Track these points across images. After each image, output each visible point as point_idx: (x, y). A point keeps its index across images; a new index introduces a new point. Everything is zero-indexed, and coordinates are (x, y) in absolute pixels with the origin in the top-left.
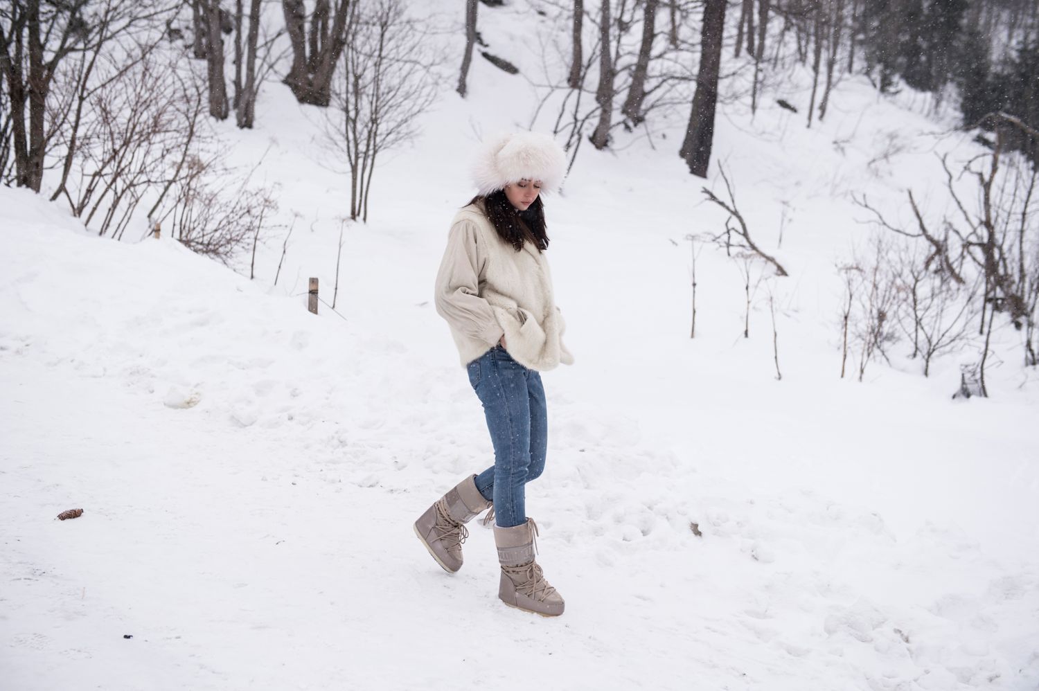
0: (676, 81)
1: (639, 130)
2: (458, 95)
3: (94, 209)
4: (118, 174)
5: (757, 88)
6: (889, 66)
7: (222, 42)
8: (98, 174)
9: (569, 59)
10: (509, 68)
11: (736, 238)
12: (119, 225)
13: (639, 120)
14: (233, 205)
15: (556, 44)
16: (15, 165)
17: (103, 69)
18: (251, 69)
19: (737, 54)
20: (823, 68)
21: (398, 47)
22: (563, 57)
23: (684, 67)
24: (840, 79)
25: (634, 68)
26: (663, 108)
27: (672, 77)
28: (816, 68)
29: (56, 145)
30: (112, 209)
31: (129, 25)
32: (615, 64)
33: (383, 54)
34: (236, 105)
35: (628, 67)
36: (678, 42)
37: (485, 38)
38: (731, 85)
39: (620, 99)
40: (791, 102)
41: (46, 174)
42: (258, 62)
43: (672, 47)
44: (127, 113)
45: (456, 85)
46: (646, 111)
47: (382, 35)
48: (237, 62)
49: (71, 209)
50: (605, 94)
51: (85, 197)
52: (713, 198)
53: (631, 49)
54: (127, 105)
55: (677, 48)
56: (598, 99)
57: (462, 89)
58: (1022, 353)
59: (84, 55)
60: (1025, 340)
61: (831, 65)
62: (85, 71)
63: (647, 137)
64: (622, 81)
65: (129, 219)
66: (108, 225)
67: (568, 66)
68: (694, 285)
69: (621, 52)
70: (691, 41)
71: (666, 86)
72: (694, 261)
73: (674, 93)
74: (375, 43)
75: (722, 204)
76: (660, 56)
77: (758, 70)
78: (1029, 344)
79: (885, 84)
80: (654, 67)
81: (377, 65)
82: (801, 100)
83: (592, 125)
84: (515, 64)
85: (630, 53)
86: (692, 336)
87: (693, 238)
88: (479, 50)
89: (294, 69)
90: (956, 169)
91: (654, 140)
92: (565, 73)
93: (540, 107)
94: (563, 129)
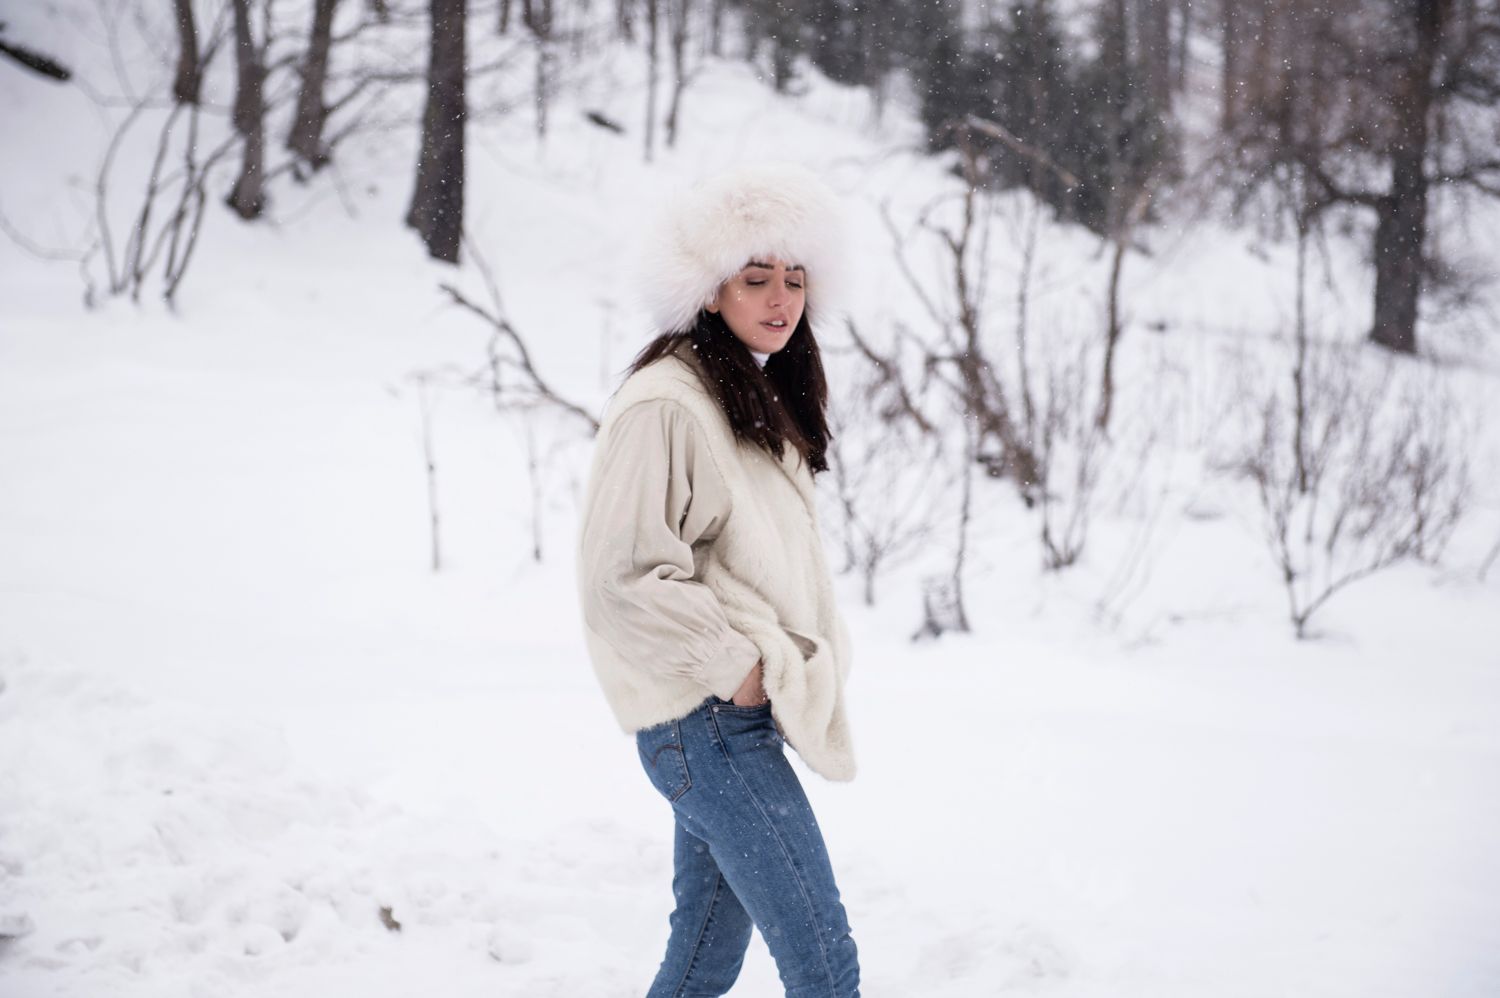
0: (385, 84)
1: (323, 180)
5: (544, 90)
6: (787, 45)
9: (175, 53)
11: (512, 375)
13: (320, 161)
15: (141, 20)
19: (503, 27)
20: (665, 48)
23: (398, 55)
24: (699, 70)
25: (302, 61)
26: (367, 134)
27: (381, 77)
28: (652, 49)
32: (263, 52)
35: (288, 60)
36: (387, 8)
38: (494, 88)
39: (279, 118)
40: (611, 114)
43: (374, 17)
46: (334, 142)
50: (248, 113)
52: (460, 300)
53: (292, 24)
55: (384, 20)
56: (234, 122)
58: (1036, 553)
60: (1038, 528)
61: (679, 41)
63: (337, 196)
64: (281, 90)
67: (165, 59)
68: (431, 468)
69: (274, 32)
71: (365, 97)
72: (427, 422)
73: (382, 108)
75: (479, 311)
76: (352, 36)
77: (545, 58)
78: (1045, 534)
79: (782, 77)
80: (343, 58)
82: (629, 109)
84: (62, 61)
85: (293, 33)
86: (437, 564)
87: (422, 378)
90: (905, 220)
91: (352, 196)
92: (169, 77)
93: (115, 143)
94: (169, 182)
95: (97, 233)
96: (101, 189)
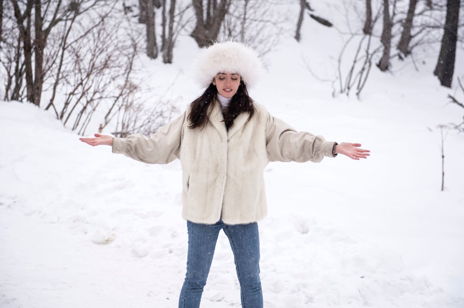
0: (431, 29)
1: (408, 59)
2: (295, 41)
3: (69, 115)
4: (83, 94)
7: (154, 14)
8: (72, 93)
9: (364, 18)
10: (327, 23)
12: (84, 124)
13: (408, 53)
14: (152, 111)
15: (355, 8)
16: (26, 89)
17: (77, 30)
18: (171, 28)
21: (255, 12)
22: (359, 16)
23: (436, 19)
25: (404, 21)
26: (423, 46)
27: (429, 27)
29: (49, 77)
30: (80, 114)
31: (94, 5)
32: (392, 19)
33: (247, 16)
34: (162, 50)
35: (400, 21)
36: (432, 5)
37: (312, 6)
39: (396, 40)
41: (43, 94)
42: (175, 24)
43: (428, 8)
44: (89, 56)
45: (294, 34)
46: (412, 48)
47: (246, 5)
48: (163, 25)
49: (56, 115)
50: (386, 38)
51: (64, 108)
52: (455, 101)
53: (402, 10)
54: (89, 52)
55: (431, 9)
56: (382, 41)
57: (298, 37)
59: (66, 24)
62: (66, 32)
63: (413, 64)
64: (397, 30)
65: (89, 120)
66: (78, 124)
67: (362, 21)
68: (443, 157)
69: (396, 12)
70: (440, 4)
71: (424, 32)
72: (443, 142)
73: (430, 36)
74: (241, 10)
76: (421, 14)
80: (417, 20)
81: (243, 23)
83: (378, 56)
84: (330, 21)
85: (402, 12)
86: (442, 189)
87: (442, 127)
88: (308, 13)
89: (197, 28)
91: (417, 64)
92: (361, 25)
93: (345, 46)
94: (360, 59)
95: (338, 75)
96: (339, 61)
